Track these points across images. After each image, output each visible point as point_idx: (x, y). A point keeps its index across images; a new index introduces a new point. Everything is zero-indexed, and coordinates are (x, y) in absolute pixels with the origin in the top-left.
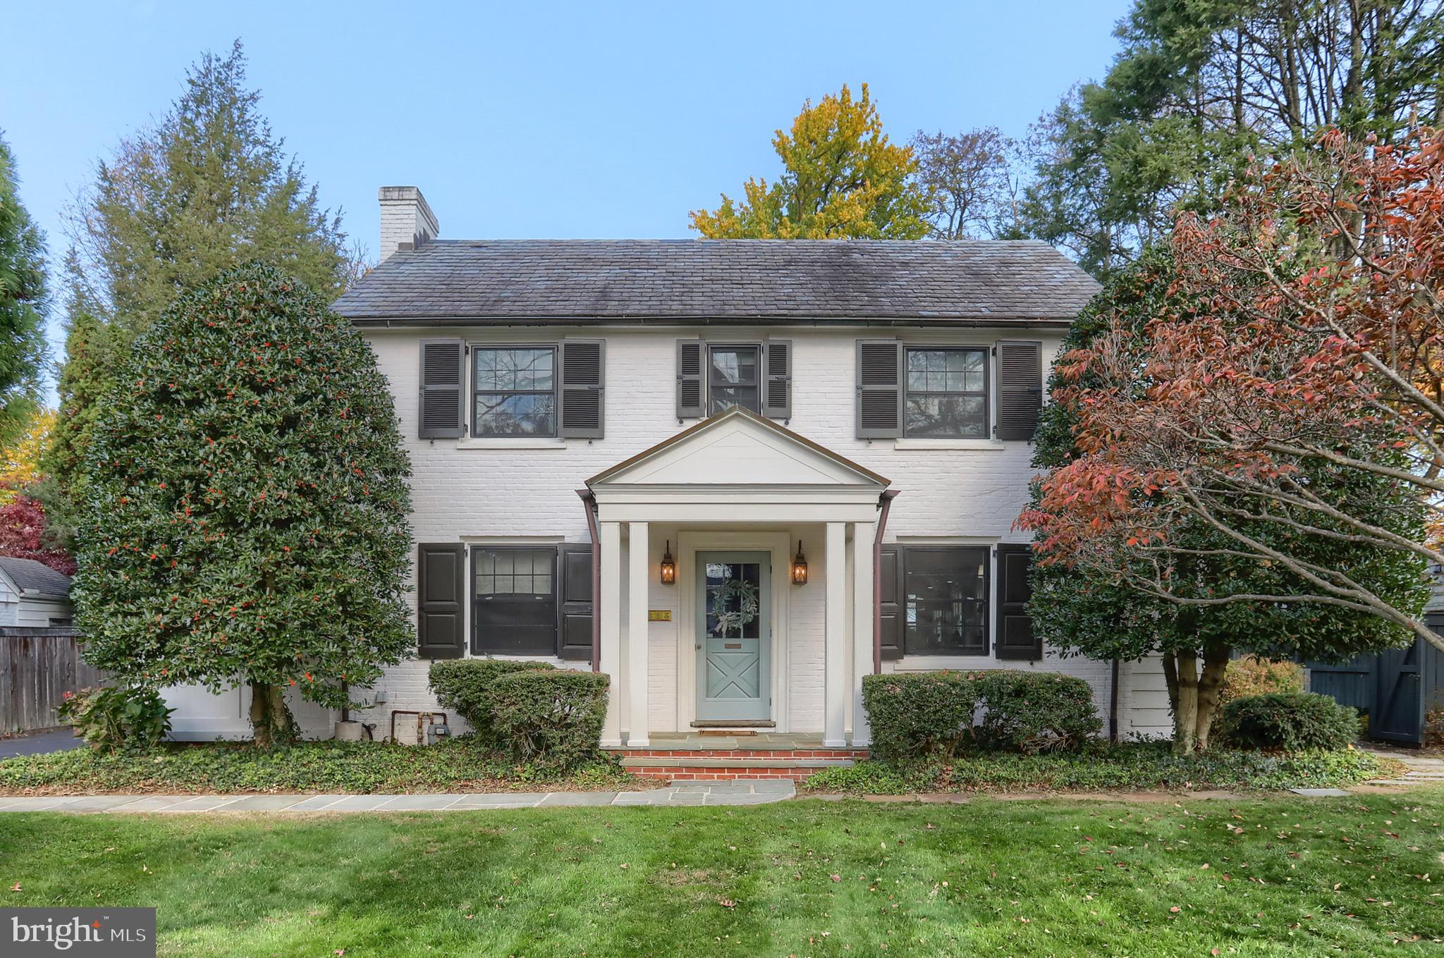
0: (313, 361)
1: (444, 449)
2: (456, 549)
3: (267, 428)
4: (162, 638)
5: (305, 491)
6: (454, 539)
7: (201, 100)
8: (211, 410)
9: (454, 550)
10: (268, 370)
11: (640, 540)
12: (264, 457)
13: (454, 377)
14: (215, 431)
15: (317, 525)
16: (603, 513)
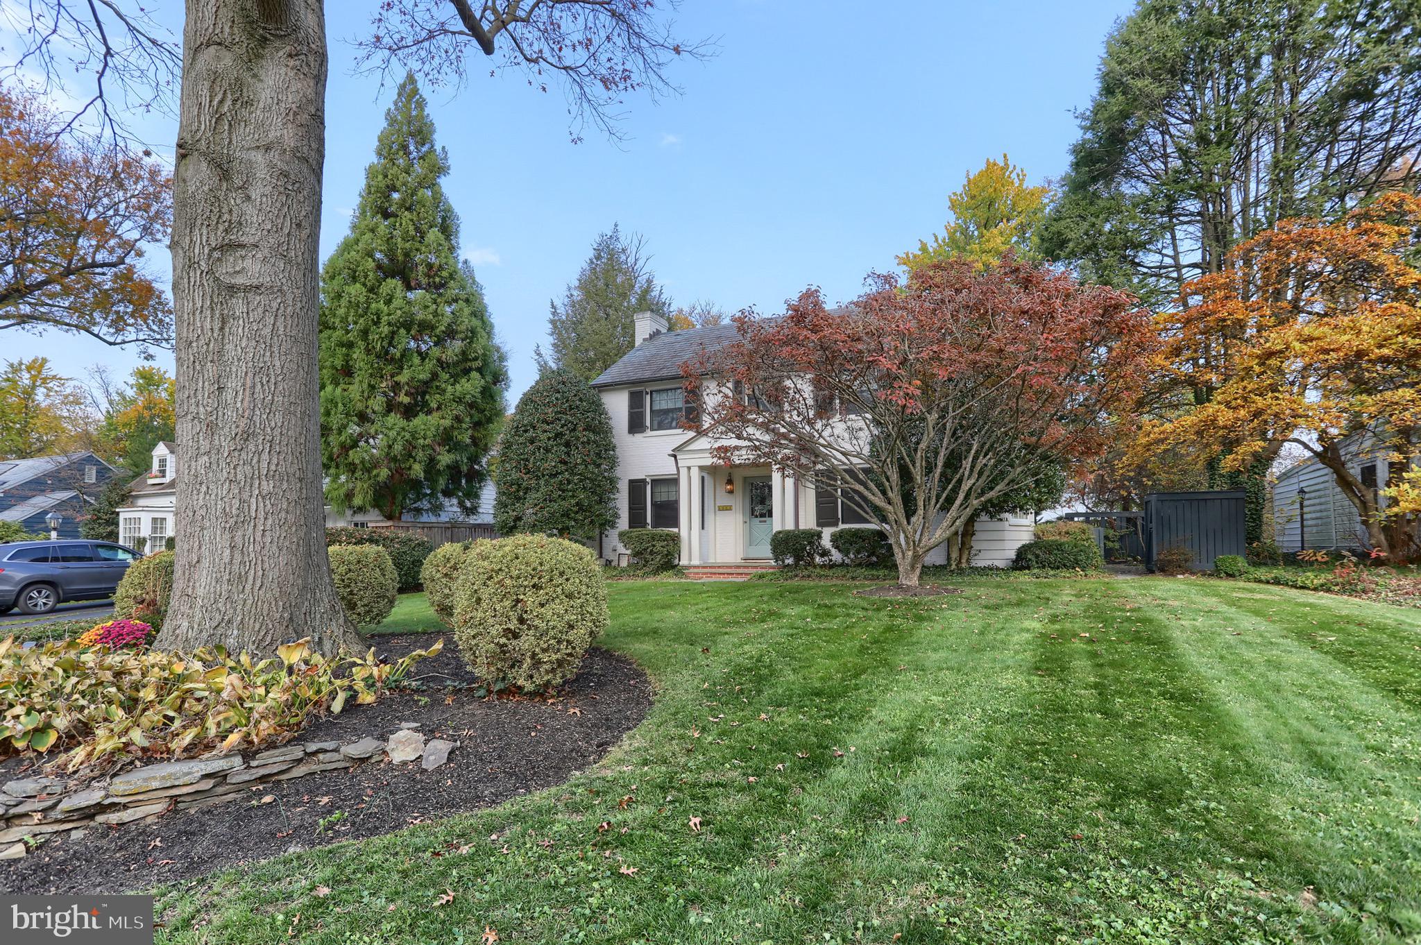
0: (571, 409)
1: (638, 436)
2: (643, 481)
3: (549, 439)
4: (515, 521)
5: (564, 462)
6: (641, 476)
7: (598, 257)
8: (531, 433)
9: (643, 482)
10: (551, 416)
11: (695, 474)
12: (547, 450)
13: (642, 405)
14: (532, 442)
15: (566, 475)
16: (680, 463)
